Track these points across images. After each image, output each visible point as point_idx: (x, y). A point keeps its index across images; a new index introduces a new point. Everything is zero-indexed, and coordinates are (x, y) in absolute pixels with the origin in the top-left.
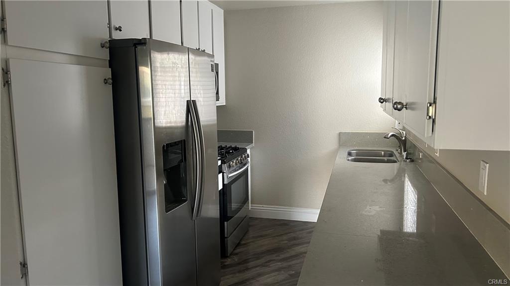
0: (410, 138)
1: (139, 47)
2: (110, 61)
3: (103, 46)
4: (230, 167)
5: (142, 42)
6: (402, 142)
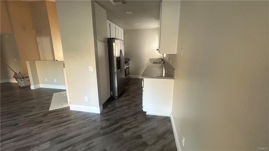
0: (164, 59)
1: (113, 39)
2: (108, 42)
3: (107, 39)
4: (126, 65)
5: (114, 38)
6: (162, 60)
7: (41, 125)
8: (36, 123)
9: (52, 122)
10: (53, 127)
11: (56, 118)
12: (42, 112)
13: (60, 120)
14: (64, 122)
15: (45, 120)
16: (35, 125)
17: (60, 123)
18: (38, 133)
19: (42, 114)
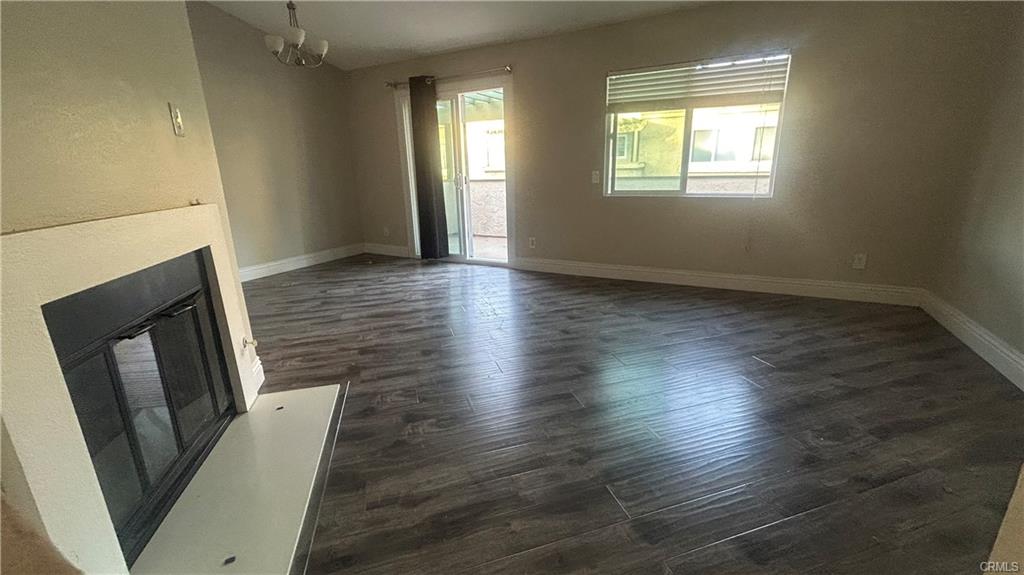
7: (362, 345)
8: (374, 352)
9: (334, 348)
10: (333, 338)
11: (321, 355)
12: (363, 382)
13: (316, 350)
14: (307, 344)
15: (354, 354)
16: (376, 346)
17: (314, 343)
18: (365, 331)
19: (364, 374)
